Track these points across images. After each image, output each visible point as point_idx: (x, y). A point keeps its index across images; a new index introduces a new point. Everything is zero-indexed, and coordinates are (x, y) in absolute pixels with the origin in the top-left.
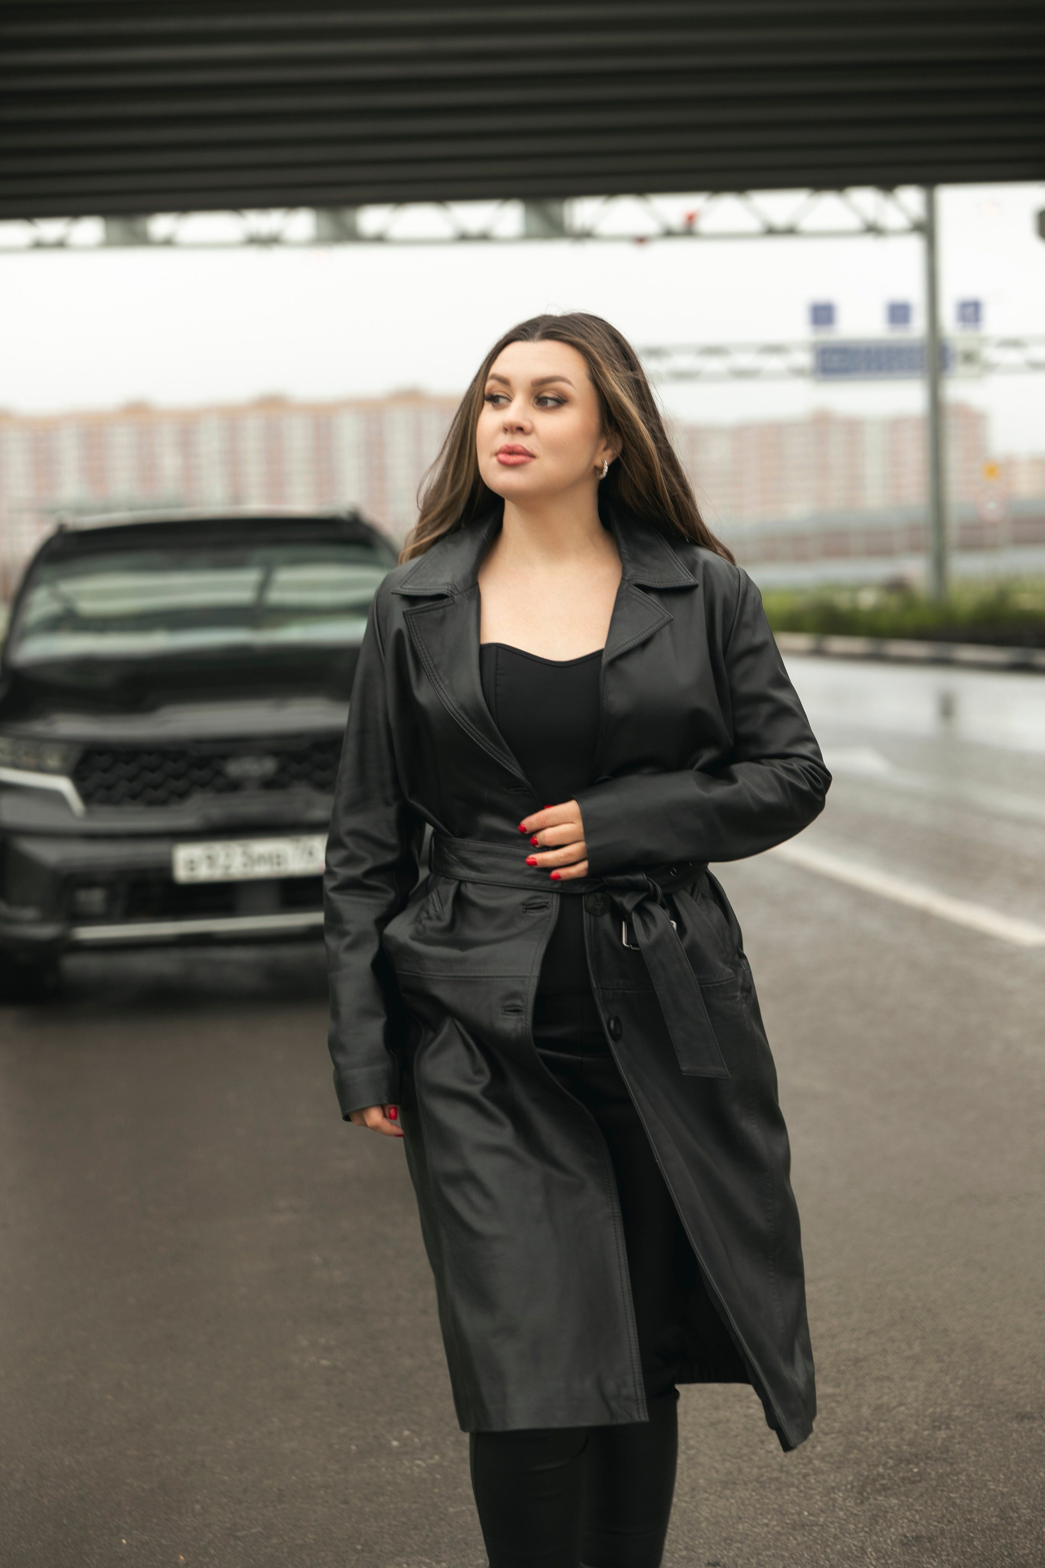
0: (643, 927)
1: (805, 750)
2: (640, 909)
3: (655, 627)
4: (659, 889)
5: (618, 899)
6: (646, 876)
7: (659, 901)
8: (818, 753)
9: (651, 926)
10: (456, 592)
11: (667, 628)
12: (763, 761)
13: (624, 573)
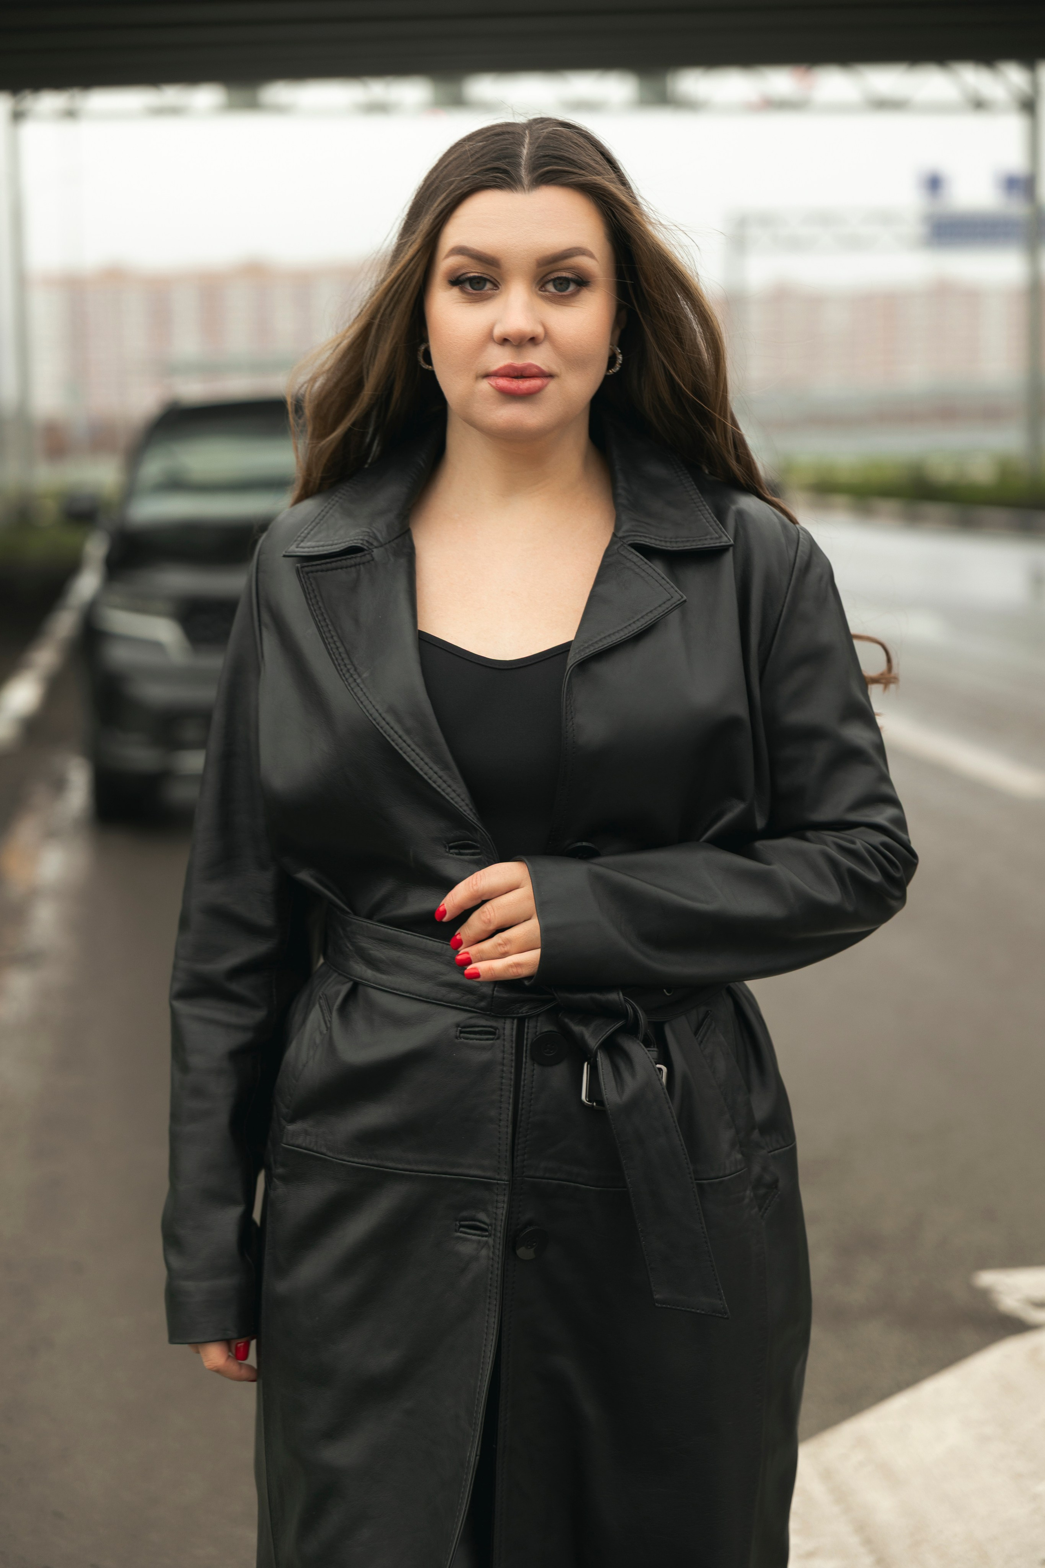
0: (614, 1076)
1: (882, 816)
2: (611, 1046)
3: (656, 614)
4: (641, 1014)
5: (577, 1028)
6: (623, 995)
7: (641, 1036)
8: (901, 822)
9: (626, 1076)
10: (375, 544)
11: (676, 614)
12: (810, 834)
13: (617, 528)
